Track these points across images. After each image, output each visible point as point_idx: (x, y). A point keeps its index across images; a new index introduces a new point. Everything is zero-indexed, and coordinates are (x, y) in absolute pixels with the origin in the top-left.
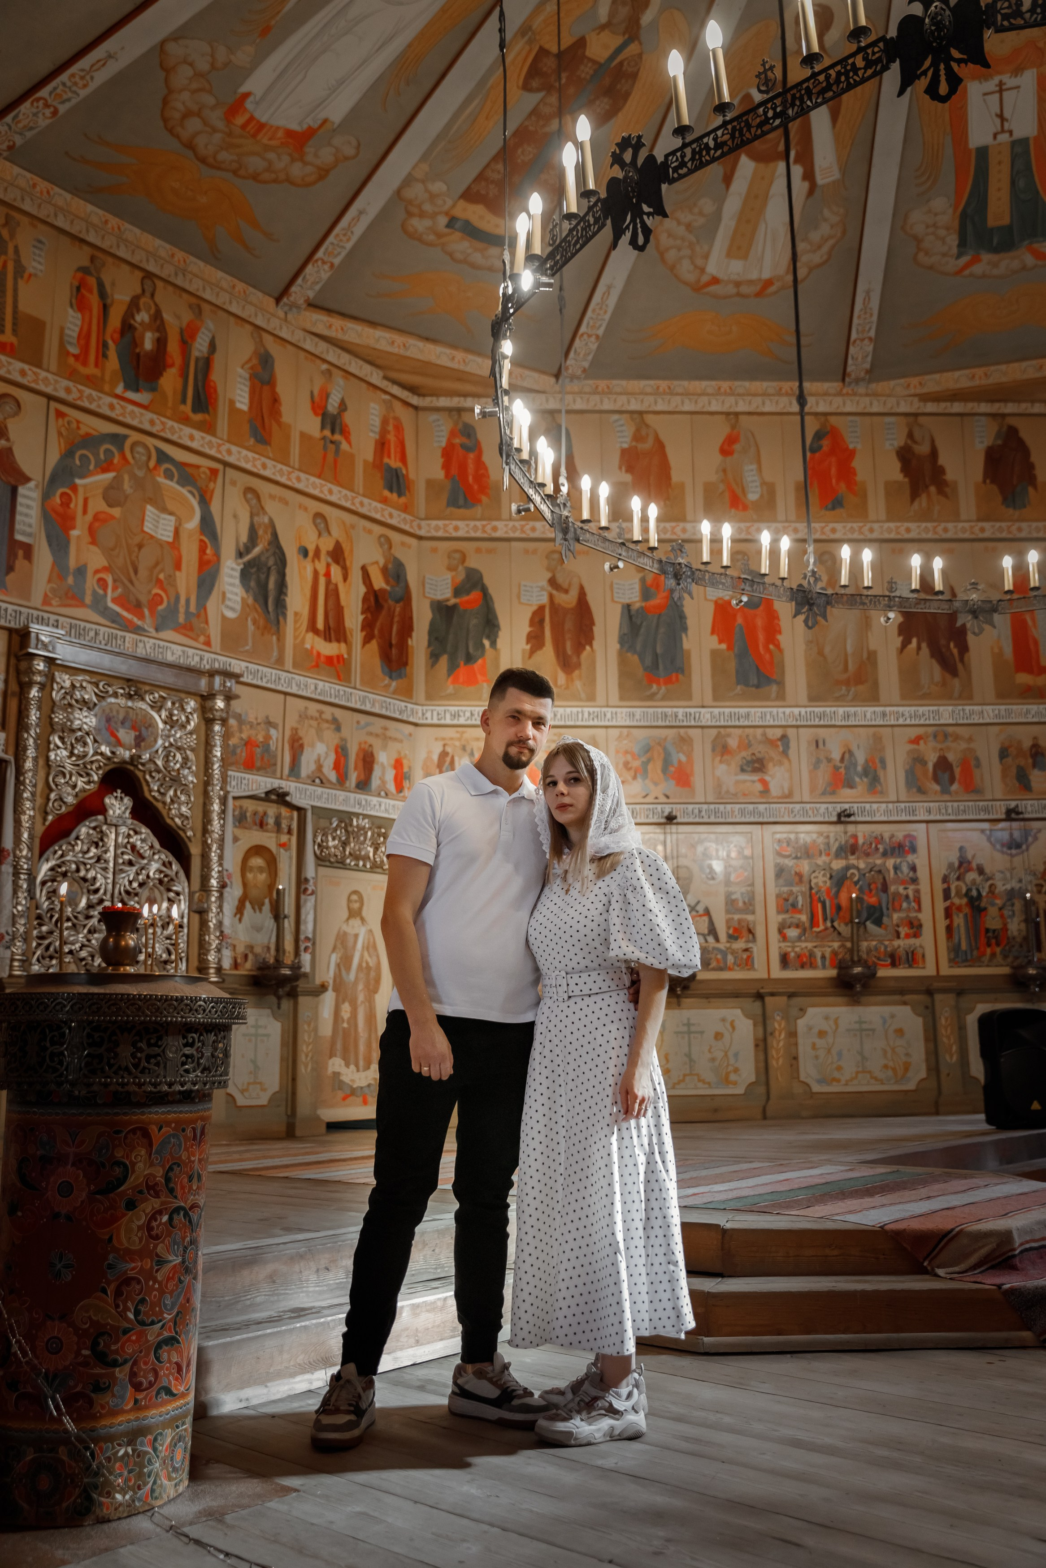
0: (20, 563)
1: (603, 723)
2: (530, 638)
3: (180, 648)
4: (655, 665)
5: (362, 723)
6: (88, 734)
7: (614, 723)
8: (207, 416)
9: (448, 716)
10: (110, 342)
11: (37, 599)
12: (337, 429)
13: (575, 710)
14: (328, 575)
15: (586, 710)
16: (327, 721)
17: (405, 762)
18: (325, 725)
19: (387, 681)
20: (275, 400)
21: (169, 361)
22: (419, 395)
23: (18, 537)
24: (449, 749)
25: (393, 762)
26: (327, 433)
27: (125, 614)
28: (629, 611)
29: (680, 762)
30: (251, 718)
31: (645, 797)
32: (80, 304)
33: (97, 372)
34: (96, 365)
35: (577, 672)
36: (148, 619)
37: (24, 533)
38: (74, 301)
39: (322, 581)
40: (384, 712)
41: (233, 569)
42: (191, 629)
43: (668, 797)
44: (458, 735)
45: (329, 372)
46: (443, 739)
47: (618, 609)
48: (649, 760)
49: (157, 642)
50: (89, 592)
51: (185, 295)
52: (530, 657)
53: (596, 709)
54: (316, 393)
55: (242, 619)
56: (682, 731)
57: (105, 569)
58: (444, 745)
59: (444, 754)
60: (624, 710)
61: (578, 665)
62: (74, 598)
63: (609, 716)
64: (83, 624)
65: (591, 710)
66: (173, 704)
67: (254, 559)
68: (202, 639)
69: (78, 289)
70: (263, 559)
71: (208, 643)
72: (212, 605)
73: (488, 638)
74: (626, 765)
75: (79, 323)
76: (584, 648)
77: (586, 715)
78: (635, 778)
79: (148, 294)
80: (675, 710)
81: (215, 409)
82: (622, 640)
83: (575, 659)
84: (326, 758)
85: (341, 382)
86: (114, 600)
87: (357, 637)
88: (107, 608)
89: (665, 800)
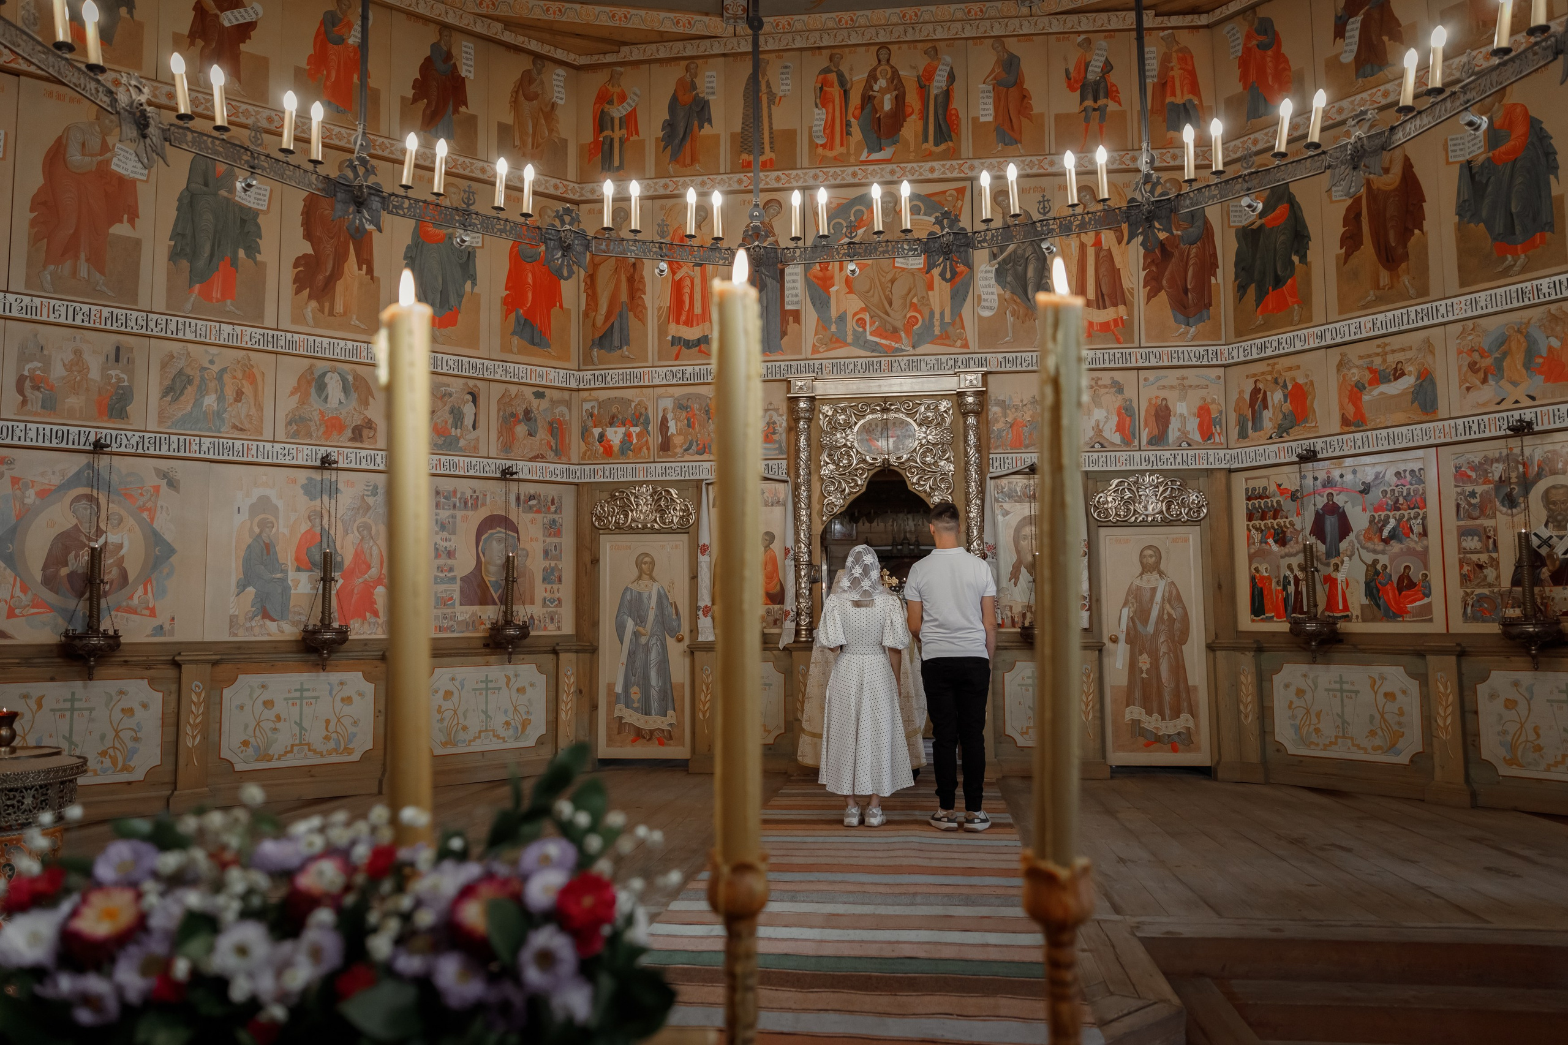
0: (792, 327)
1: (1436, 321)
2: (1344, 240)
3: (933, 357)
4: (1510, 229)
5: (1151, 379)
6: (851, 448)
7: (1451, 318)
8: (950, 143)
9: (1254, 350)
10: (852, 120)
11: (807, 351)
12: (1102, 94)
13: (1397, 313)
14: (1098, 243)
15: (1412, 309)
16: (1105, 386)
17: (1213, 407)
18: (1104, 391)
19: (1182, 329)
20: (1024, 97)
21: (909, 110)
22: (1207, 12)
23: (788, 307)
24: (1260, 385)
25: (1196, 411)
26: (1089, 103)
27: (883, 341)
28: (1470, 169)
29: (1550, 349)
30: (1017, 402)
31: (1499, 403)
32: (823, 99)
33: (843, 150)
34: (842, 145)
35: (1404, 265)
36: (905, 340)
37: (792, 303)
38: (818, 101)
39: (1091, 252)
40: (1175, 362)
41: (986, 272)
42: (948, 337)
43: (1533, 398)
44: (1270, 368)
45: (1088, 41)
46: (1255, 375)
47: (1455, 170)
48: (1505, 355)
49: (911, 358)
50: (850, 333)
51: (919, 45)
52: (1345, 263)
53: (1424, 306)
54: (1071, 70)
55: (1001, 313)
56: (1553, 308)
57: (863, 310)
58: (1255, 382)
59: (1256, 391)
60: (1463, 299)
61: (1405, 257)
62: (838, 341)
63: (1442, 310)
64: (842, 361)
65: (1419, 308)
66: (928, 408)
67: (1010, 255)
68: (959, 343)
69: (821, 89)
70: (1019, 252)
71: (966, 346)
72: (966, 311)
73: (1297, 253)
74: (1473, 367)
75: (824, 117)
76: (1413, 234)
77: (1413, 316)
78: (1484, 381)
79: (883, 62)
80: (1535, 282)
81: (958, 134)
82: (1461, 211)
83: (1400, 251)
84: (1106, 422)
85: (1104, 44)
86: (871, 334)
87: (1141, 293)
88: (866, 341)
89: (1531, 403)
